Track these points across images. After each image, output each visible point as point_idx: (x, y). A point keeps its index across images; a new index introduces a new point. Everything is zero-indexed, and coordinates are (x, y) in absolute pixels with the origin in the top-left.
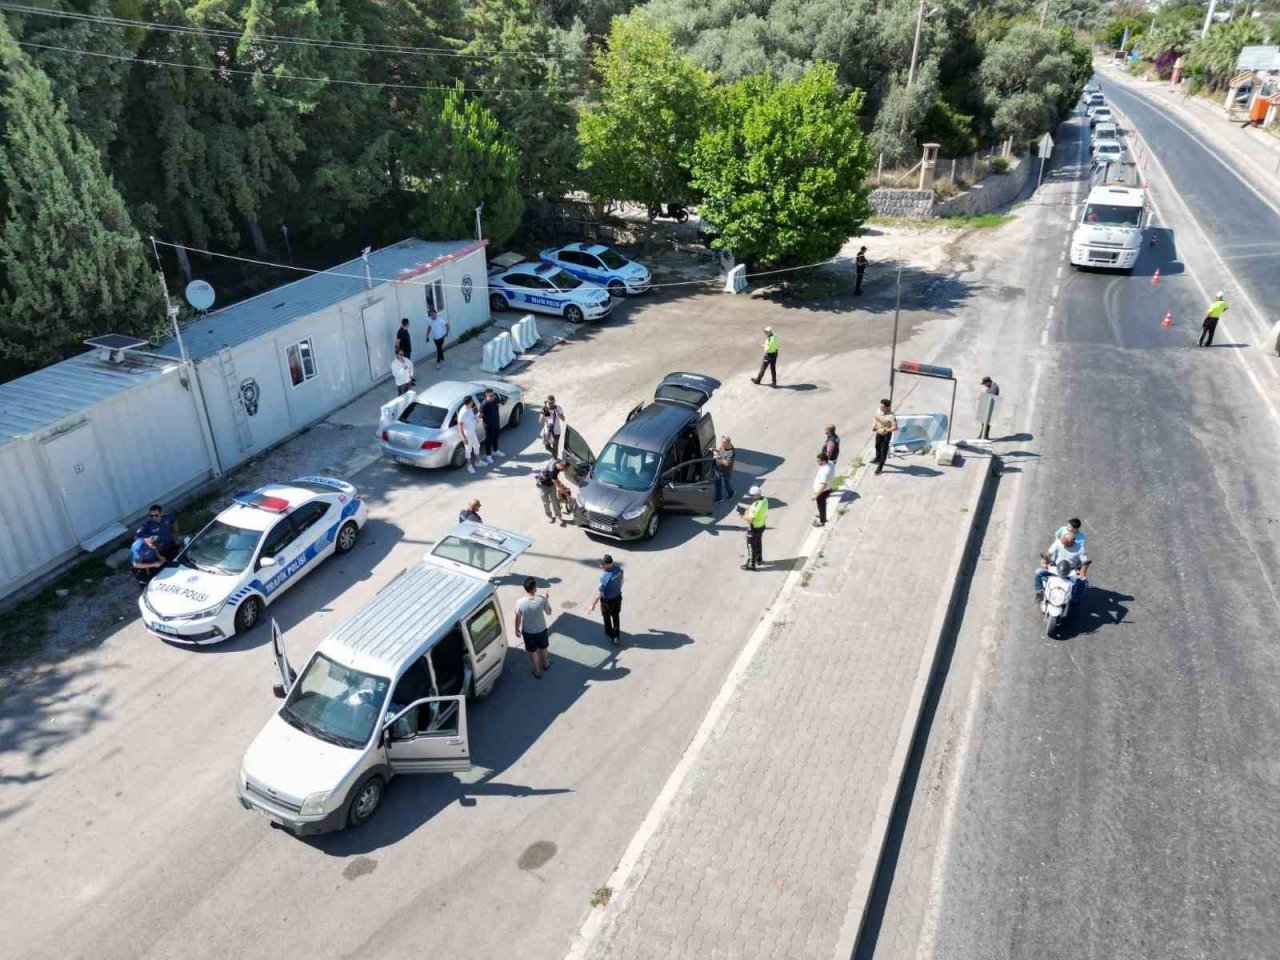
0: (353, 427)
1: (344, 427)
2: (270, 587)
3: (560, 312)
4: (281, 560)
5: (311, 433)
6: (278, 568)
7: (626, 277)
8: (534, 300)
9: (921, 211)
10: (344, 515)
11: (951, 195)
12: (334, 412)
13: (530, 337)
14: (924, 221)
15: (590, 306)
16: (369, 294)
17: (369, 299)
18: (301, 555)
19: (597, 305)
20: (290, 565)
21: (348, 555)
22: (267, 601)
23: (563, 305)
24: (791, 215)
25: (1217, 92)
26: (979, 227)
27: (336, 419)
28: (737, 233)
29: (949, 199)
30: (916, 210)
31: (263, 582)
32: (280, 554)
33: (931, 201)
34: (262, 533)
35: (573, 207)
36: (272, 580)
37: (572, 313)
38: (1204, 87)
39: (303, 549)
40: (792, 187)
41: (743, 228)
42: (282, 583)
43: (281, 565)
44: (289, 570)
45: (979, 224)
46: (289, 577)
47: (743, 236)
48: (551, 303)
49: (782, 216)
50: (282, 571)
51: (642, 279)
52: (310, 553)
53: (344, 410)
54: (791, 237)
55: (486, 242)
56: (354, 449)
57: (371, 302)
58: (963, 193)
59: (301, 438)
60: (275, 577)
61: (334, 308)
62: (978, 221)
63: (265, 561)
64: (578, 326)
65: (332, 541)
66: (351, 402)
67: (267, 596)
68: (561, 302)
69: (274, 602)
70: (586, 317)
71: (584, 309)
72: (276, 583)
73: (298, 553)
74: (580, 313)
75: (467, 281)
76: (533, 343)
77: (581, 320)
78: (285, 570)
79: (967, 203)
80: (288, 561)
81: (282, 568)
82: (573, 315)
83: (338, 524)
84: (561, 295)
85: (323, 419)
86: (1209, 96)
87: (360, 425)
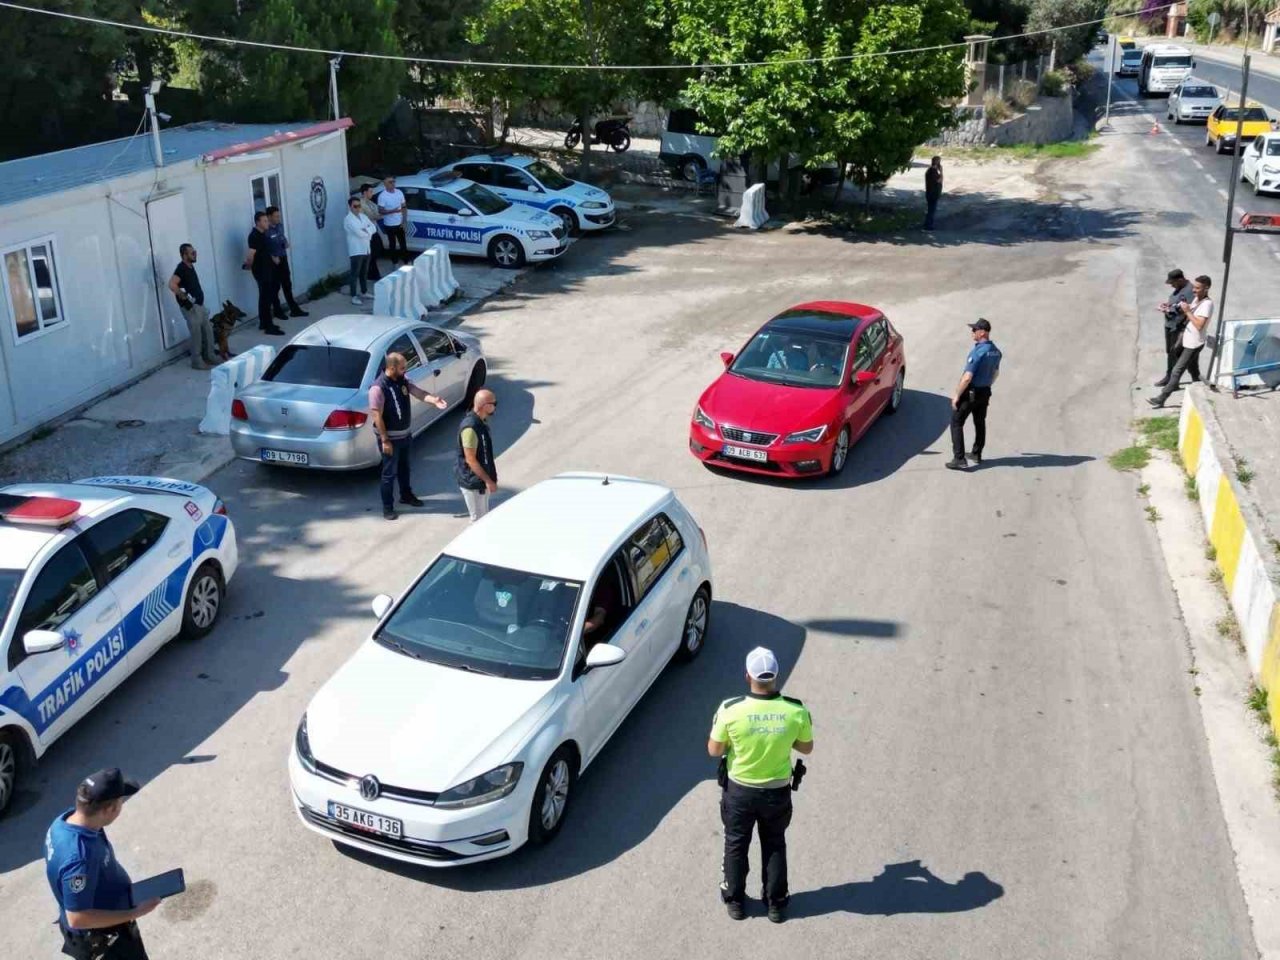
0: (143, 423)
1: (129, 424)
2: (48, 706)
3: (481, 250)
4: (71, 640)
5: (58, 436)
6: (64, 661)
7: (578, 201)
8: (432, 231)
9: (969, 136)
10: (198, 548)
11: (1006, 117)
12: (97, 400)
13: (445, 285)
14: (976, 150)
15: (535, 236)
16: (161, 174)
17: (159, 186)
18: (113, 633)
19: (547, 235)
20: (90, 655)
21: (206, 639)
22: (40, 744)
23: (488, 237)
24: (853, 85)
25: (1241, 37)
26: (1059, 157)
27: (105, 412)
28: (763, 119)
29: (1003, 121)
30: (962, 135)
31: (32, 693)
32: (68, 627)
33: (982, 121)
34: (21, 573)
35: (447, 121)
36: (50, 690)
37: (503, 254)
38: (1222, 32)
39: (117, 618)
40: (848, 42)
41: (773, 111)
42: (73, 698)
43: (72, 650)
44: (91, 664)
45: (1058, 152)
46: (88, 685)
47: (772, 125)
48: (465, 235)
49: (840, 87)
50: (74, 669)
51: (603, 206)
52: (133, 628)
53: (117, 397)
54: (856, 124)
55: (348, 122)
56: (158, 457)
57: (161, 191)
58: (1017, 116)
59: (38, 447)
60: (58, 683)
61: (94, 189)
62: (1055, 149)
63: (34, 639)
64: (518, 272)
65: (175, 604)
66: (129, 386)
67: (40, 729)
68: (483, 231)
69: (54, 749)
70: (530, 256)
71: (525, 241)
72: (61, 697)
73: (110, 626)
74: (519, 248)
75: (317, 187)
76: (450, 293)
77: (521, 262)
78: (80, 665)
79: (1025, 130)
80: (87, 642)
81: (75, 658)
82: (506, 254)
83: (187, 564)
84: (482, 220)
85: (78, 414)
86: (1230, 43)
87: (159, 418)
